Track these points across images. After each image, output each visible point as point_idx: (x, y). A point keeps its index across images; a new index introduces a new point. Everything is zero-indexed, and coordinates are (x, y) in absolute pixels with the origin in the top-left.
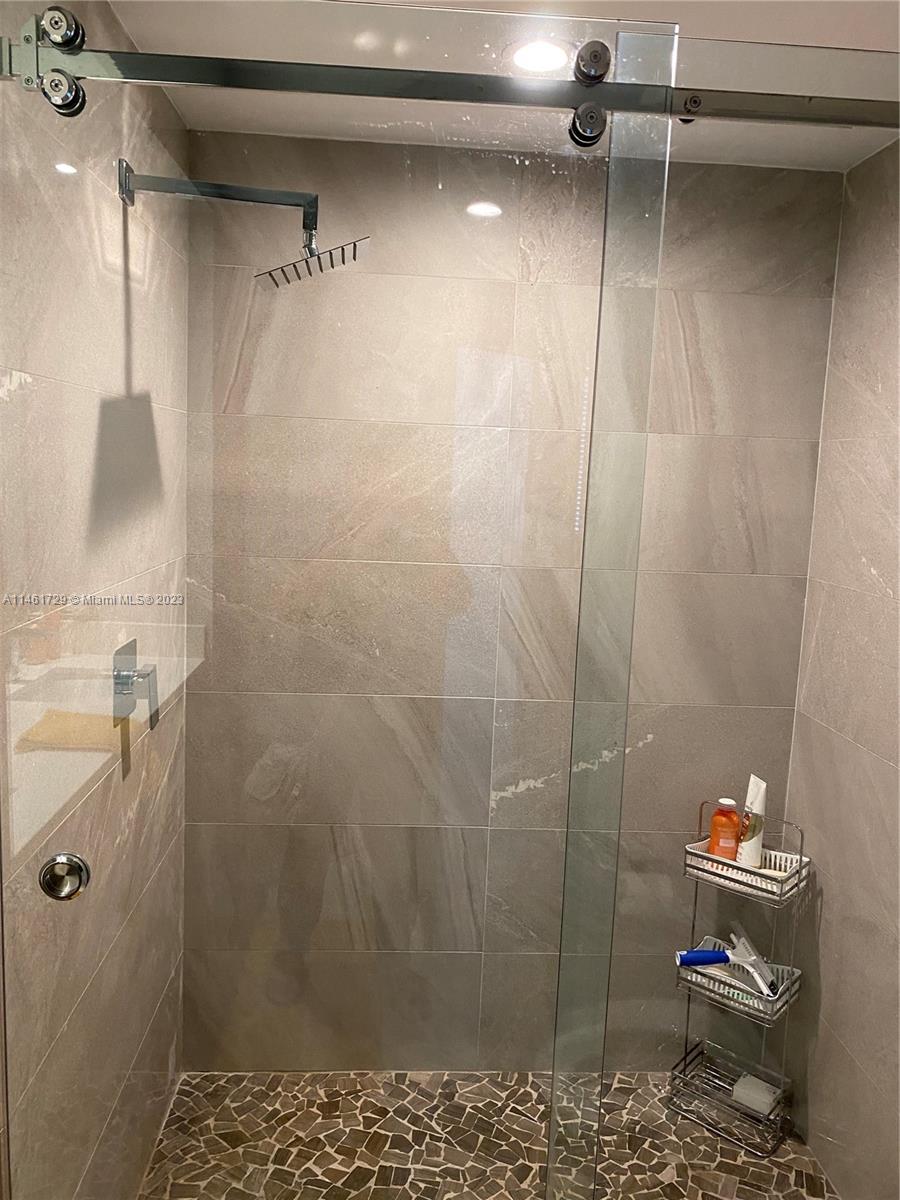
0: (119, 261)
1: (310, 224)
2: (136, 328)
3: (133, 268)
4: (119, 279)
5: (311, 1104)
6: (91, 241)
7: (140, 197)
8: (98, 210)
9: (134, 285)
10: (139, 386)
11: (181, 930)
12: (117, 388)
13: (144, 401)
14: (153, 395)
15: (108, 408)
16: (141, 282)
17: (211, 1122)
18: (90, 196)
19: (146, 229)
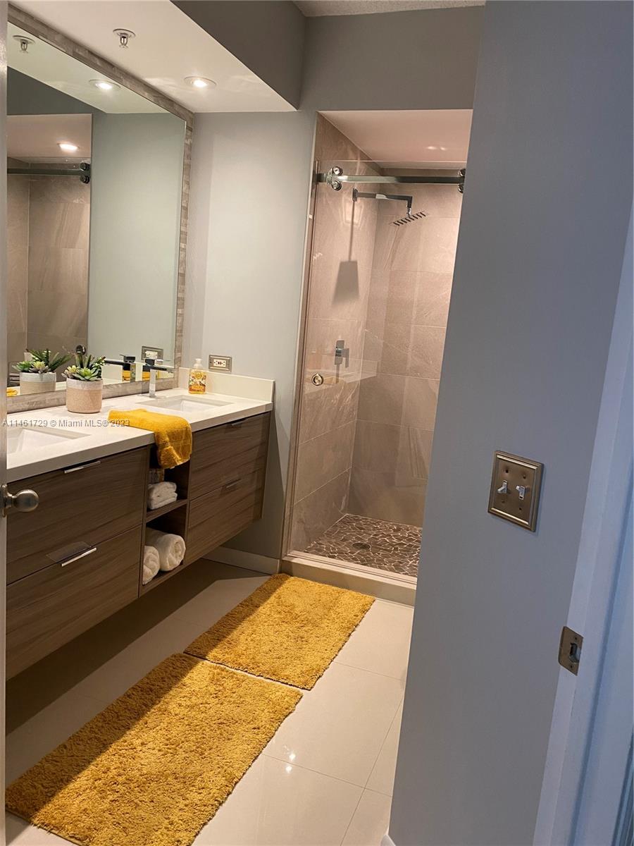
0: (350, 219)
1: (409, 206)
2: (354, 239)
3: (355, 221)
4: (350, 225)
5: (390, 528)
6: (342, 215)
7: (359, 199)
8: (345, 206)
9: (355, 226)
10: (353, 258)
11: (351, 458)
12: (346, 259)
13: (355, 263)
14: (358, 262)
15: (342, 264)
16: (357, 225)
17: (354, 524)
18: (343, 201)
19: (361, 207)
